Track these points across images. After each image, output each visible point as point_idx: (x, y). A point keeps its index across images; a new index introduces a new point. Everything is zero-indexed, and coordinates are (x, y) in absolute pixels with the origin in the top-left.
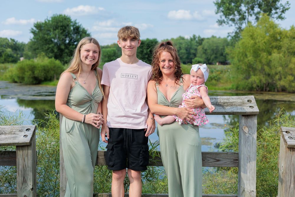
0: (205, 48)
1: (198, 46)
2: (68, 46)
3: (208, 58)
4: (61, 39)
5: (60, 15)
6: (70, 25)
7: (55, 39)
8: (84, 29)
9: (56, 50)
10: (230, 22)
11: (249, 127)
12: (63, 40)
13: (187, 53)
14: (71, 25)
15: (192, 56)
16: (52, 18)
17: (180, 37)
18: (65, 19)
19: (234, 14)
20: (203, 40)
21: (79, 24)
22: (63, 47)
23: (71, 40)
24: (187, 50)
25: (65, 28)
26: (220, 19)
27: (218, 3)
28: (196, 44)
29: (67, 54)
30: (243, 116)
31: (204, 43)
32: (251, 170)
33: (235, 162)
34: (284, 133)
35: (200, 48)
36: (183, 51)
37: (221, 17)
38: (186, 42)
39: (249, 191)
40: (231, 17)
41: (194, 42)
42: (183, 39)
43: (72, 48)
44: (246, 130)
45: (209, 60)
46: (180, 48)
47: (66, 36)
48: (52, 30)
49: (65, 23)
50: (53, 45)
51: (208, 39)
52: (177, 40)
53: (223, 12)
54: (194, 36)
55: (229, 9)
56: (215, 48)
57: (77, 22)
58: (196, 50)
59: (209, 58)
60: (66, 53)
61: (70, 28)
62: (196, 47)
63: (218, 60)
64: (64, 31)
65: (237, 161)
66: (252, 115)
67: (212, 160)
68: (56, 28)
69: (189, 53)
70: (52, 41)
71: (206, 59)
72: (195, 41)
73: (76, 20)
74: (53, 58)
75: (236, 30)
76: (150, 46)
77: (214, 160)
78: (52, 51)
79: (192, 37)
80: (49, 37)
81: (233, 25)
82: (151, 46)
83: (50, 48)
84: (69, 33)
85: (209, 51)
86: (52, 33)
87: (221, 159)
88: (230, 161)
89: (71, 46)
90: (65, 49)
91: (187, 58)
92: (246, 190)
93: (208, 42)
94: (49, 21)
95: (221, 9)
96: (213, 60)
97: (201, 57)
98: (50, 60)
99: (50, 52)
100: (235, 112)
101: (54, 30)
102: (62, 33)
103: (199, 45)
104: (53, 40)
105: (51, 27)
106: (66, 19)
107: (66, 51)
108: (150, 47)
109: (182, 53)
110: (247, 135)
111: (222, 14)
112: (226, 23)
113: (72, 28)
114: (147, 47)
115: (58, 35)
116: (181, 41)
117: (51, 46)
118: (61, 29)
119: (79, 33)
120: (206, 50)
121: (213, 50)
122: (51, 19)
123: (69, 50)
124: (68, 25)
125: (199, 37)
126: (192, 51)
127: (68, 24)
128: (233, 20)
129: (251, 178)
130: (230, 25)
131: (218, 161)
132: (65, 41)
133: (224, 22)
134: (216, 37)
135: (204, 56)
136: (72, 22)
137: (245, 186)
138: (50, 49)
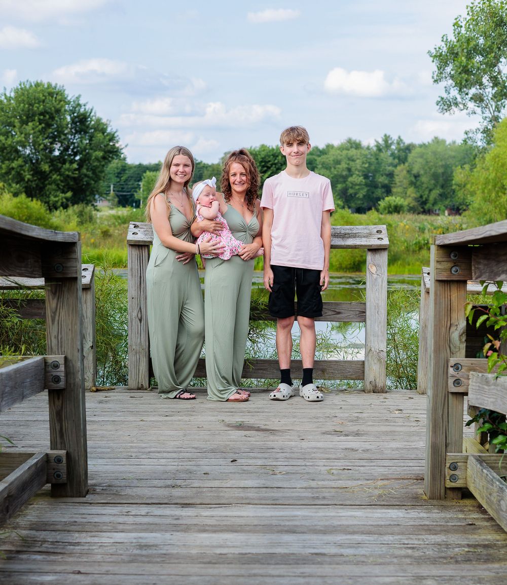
0: (416, 170)
1: (396, 166)
2: (60, 165)
3: (421, 197)
4: (42, 147)
5: (37, 85)
6: (63, 110)
7: (24, 147)
8: (99, 121)
9: (28, 176)
10: (471, 105)
11: (377, 266)
12: (46, 147)
13: (366, 185)
14: (65, 111)
15: (379, 192)
16: (16, 91)
17: (349, 141)
18: (51, 94)
19: (481, 84)
20: (409, 148)
21: (88, 107)
22: (46, 167)
23: (66, 149)
24: (366, 177)
25: (52, 118)
26: (445, 95)
27: (441, 55)
28: (390, 160)
29: (58, 185)
30: (369, 250)
31: (411, 157)
32: (380, 322)
33: (362, 314)
34: (425, 275)
35: (401, 172)
36: (357, 179)
37: (447, 91)
38: (366, 156)
39: (377, 351)
40: (473, 91)
41: (385, 156)
42: (357, 146)
43: (68, 170)
44: (373, 269)
45: (424, 203)
46: (349, 170)
47: (54, 139)
48: (17, 123)
49: (51, 104)
50: (20, 161)
51: (423, 146)
52: (341, 148)
53: (452, 77)
54: (386, 139)
55: (466, 71)
56: (440, 171)
57: (82, 102)
58: (391, 175)
59: (424, 197)
60: (55, 181)
61: (65, 118)
62: (391, 168)
63: (447, 202)
64: (49, 126)
65: (364, 314)
66: (381, 249)
67: (330, 313)
68: (28, 117)
69: (373, 185)
70: (17, 151)
71: (416, 199)
72: (389, 153)
73: (78, 98)
74: (23, 196)
75: (485, 123)
76: (269, 165)
77: (333, 313)
78: (19, 178)
79: (381, 141)
80: (9, 142)
81: (479, 110)
82: (272, 165)
83: (13, 168)
84: (60, 132)
85: (424, 179)
86: (16, 130)
87: (342, 311)
88: (354, 313)
89: (67, 165)
90: (51, 171)
91: (368, 197)
92: (373, 349)
93: (422, 156)
94: (9, 99)
95: (449, 69)
96: (434, 204)
97: (404, 195)
98: (16, 200)
99: (13, 180)
100: (358, 245)
101: (24, 123)
102: (42, 132)
103: (399, 164)
104: (20, 148)
105: (15, 117)
106: (53, 94)
107: (55, 176)
108: (269, 168)
109: (354, 184)
110: (375, 276)
111: (450, 82)
112: (461, 106)
113: (69, 119)
114: (263, 167)
115: (34, 137)
116: (353, 152)
117: (15, 164)
118: (40, 122)
119: (86, 132)
120: (417, 176)
121: (435, 176)
122: (13, 95)
123: (60, 175)
124: (58, 111)
125: (400, 141)
126: (382, 179)
127: (58, 107)
128: (478, 99)
129: (380, 333)
130: (470, 110)
131: (339, 313)
132: (52, 150)
133: (456, 104)
134: (444, 141)
135: (411, 191)
136: (69, 103)
137: (372, 344)
138: (13, 173)
